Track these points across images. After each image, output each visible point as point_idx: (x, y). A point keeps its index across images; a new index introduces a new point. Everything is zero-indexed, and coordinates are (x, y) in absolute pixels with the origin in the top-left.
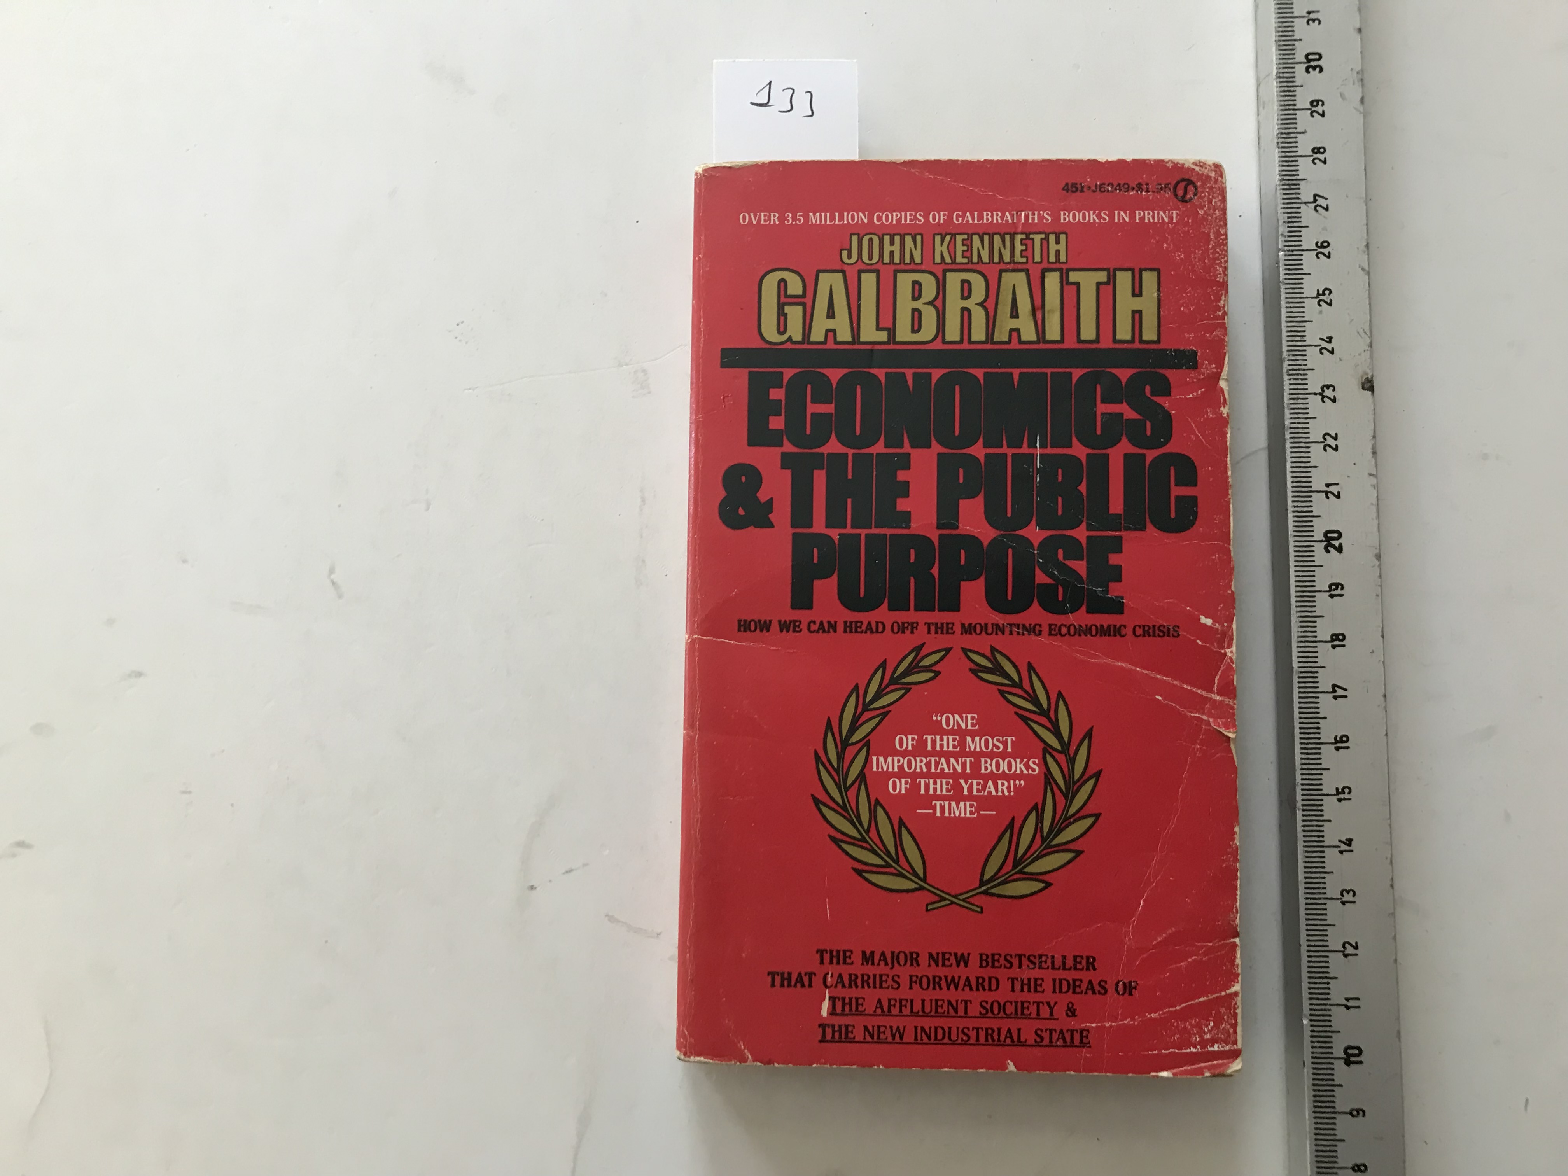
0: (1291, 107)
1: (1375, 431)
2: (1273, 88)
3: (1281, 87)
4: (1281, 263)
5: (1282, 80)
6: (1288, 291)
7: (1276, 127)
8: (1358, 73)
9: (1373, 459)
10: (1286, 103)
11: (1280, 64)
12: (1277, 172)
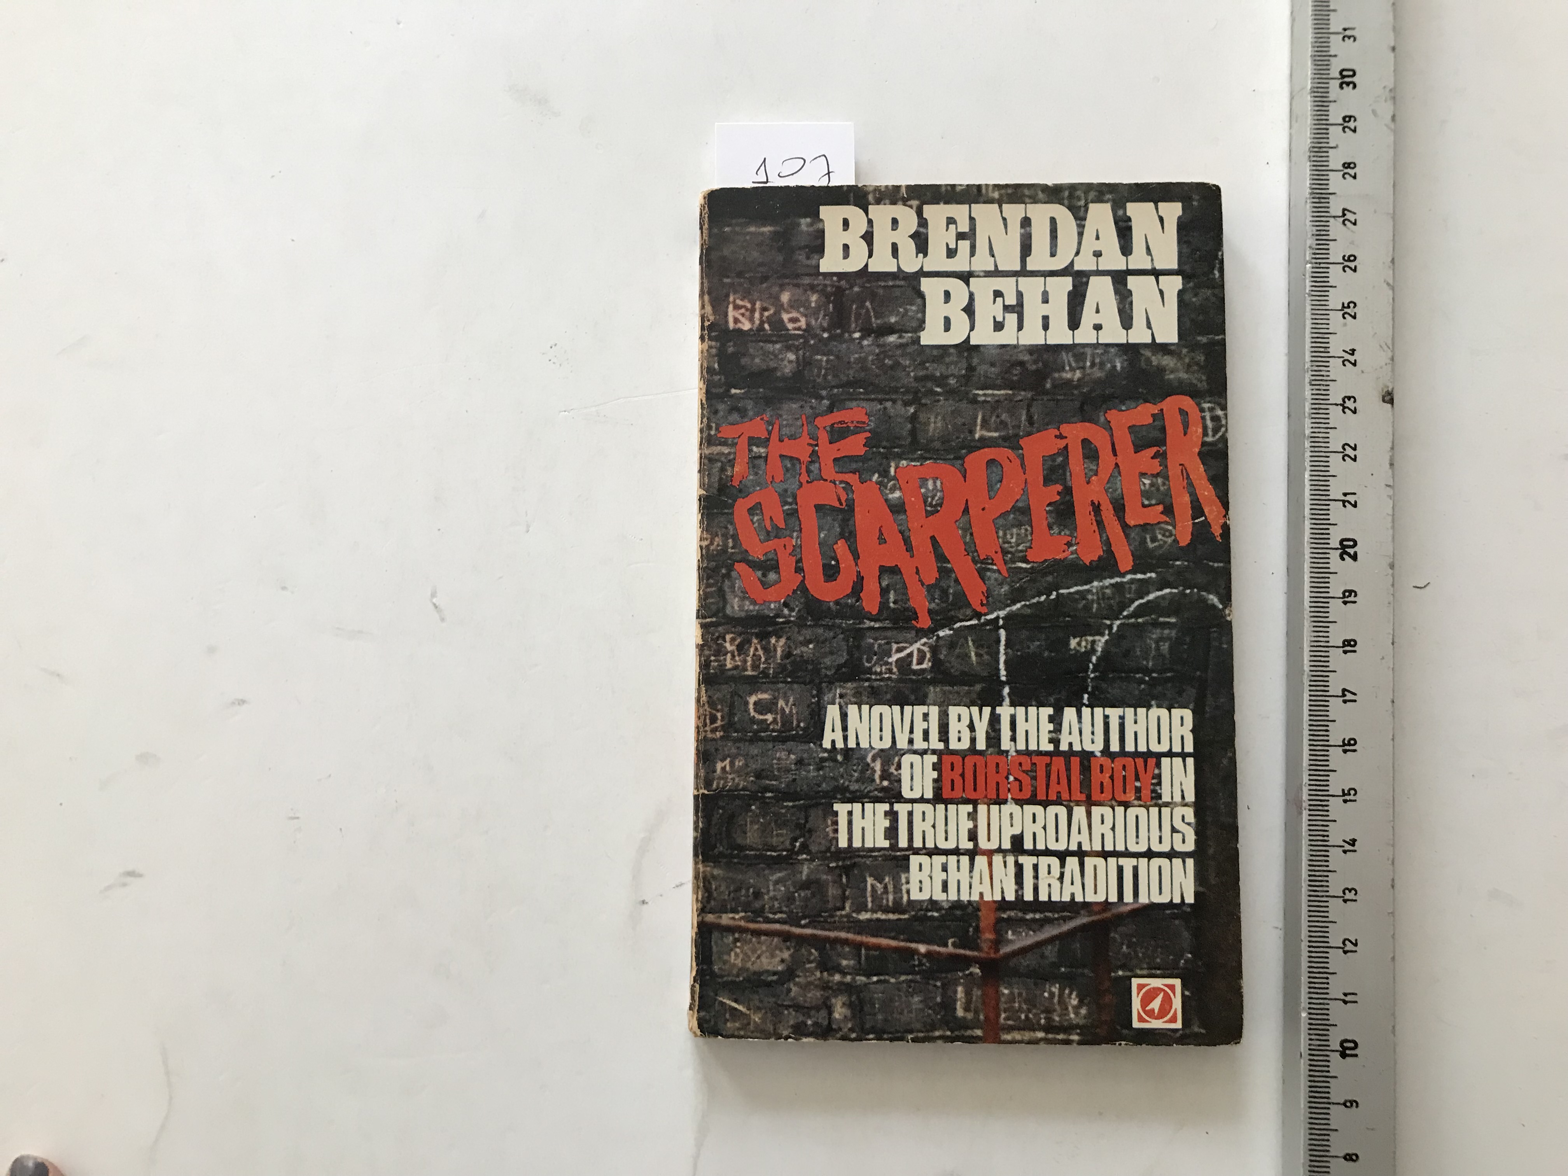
0: (1324, 122)
1: (1393, 442)
2: (1307, 103)
3: (1315, 101)
4: (1307, 276)
5: (1316, 94)
6: (1314, 303)
7: (1309, 141)
8: (1391, 90)
9: (1390, 471)
10: (1319, 117)
11: (1314, 79)
12: (1308, 185)
